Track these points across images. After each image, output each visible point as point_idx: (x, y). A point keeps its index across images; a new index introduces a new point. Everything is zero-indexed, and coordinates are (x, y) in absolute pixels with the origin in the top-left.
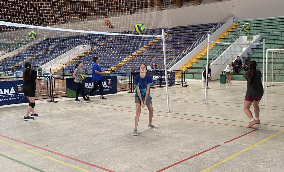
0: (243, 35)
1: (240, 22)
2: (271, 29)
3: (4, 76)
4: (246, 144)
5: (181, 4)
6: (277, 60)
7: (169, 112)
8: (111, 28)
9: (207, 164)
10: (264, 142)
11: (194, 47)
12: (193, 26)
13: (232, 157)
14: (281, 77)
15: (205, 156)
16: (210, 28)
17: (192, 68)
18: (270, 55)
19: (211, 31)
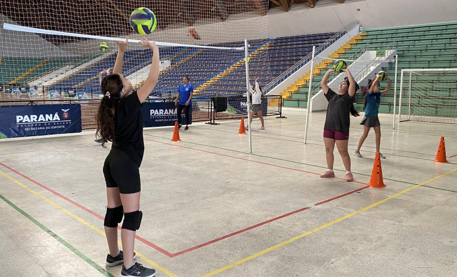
0: (371, 49)
1: (368, 32)
2: (412, 42)
3: (65, 98)
4: (347, 208)
5: (289, 7)
6: (417, 85)
7: (251, 152)
8: (197, 39)
9: (280, 237)
10: (376, 207)
11: (302, 65)
12: (303, 37)
13: (322, 227)
14: (422, 109)
15: (281, 223)
16: (327, 39)
17: (297, 92)
18: (406, 78)
19: (327, 44)
